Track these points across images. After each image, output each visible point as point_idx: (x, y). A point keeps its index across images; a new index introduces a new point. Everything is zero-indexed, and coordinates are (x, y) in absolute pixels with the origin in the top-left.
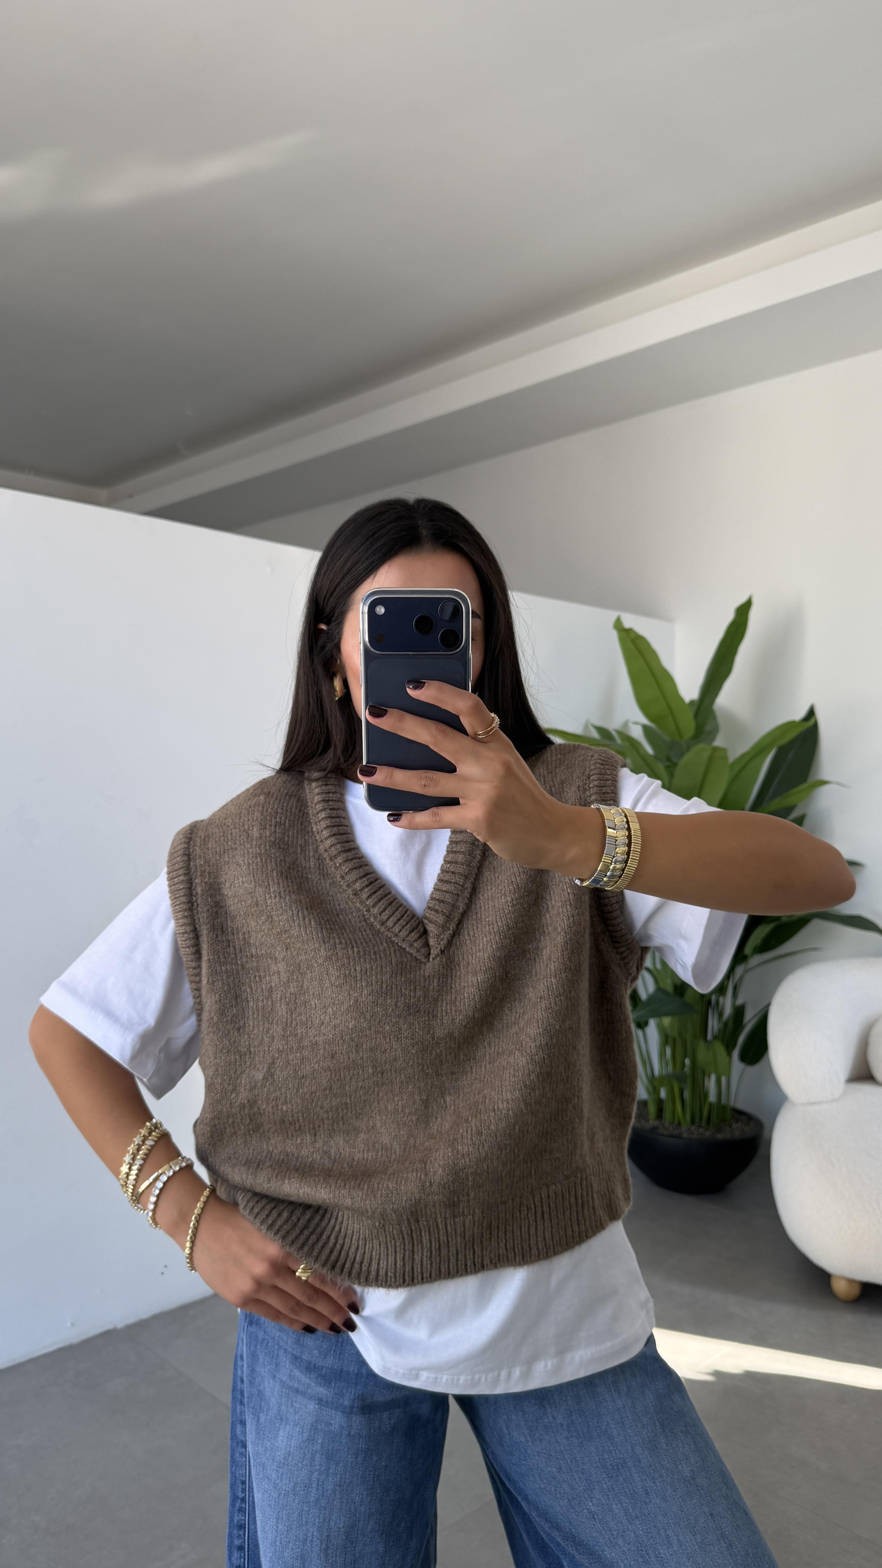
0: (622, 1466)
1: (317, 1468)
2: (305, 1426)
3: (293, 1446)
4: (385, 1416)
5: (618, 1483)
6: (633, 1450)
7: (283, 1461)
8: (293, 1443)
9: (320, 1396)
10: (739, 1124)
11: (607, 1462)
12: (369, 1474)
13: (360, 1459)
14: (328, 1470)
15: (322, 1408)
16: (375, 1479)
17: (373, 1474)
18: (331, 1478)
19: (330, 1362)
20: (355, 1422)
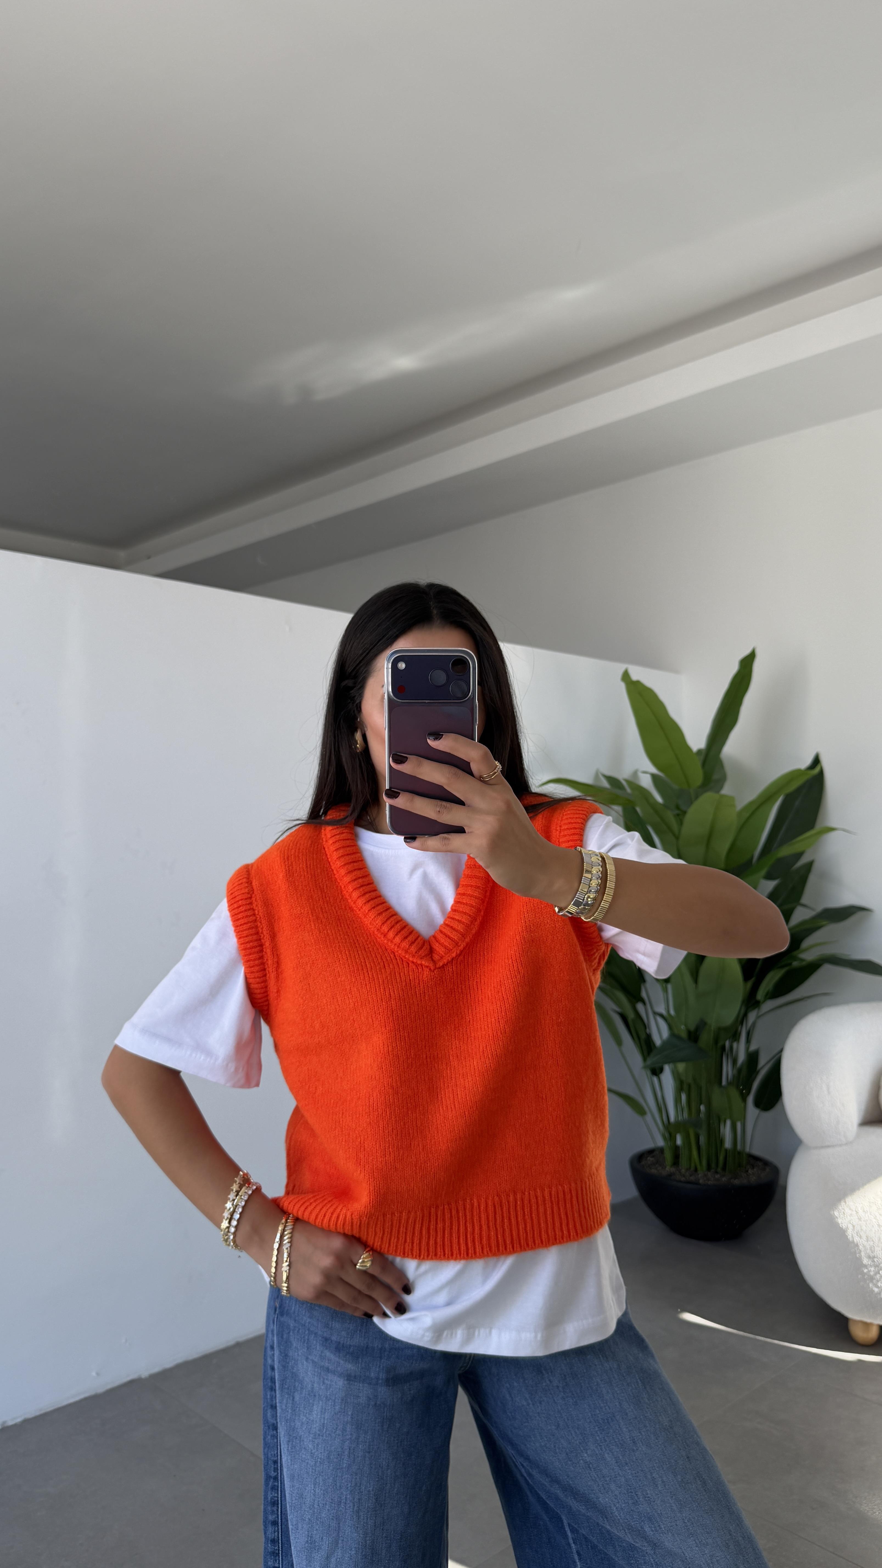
0: (612, 1419)
1: (348, 1437)
2: (337, 1400)
3: (326, 1418)
4: (406, 1387)
5: (609, 1435)
6: (620, 1404)
7: (318, 1432)
8: (327, 1416)
9: (349, 1372)
10: (755, 1170)
11: (598, 1417)
12: (394, 1440)
13: (385, 1427)
14: (358, 1439)
15: (351, 1382)
16: (399, 1444)
17: (397, 1440)
18: (360, 1446)
19: (358, 1340)
20: (381, 1392)
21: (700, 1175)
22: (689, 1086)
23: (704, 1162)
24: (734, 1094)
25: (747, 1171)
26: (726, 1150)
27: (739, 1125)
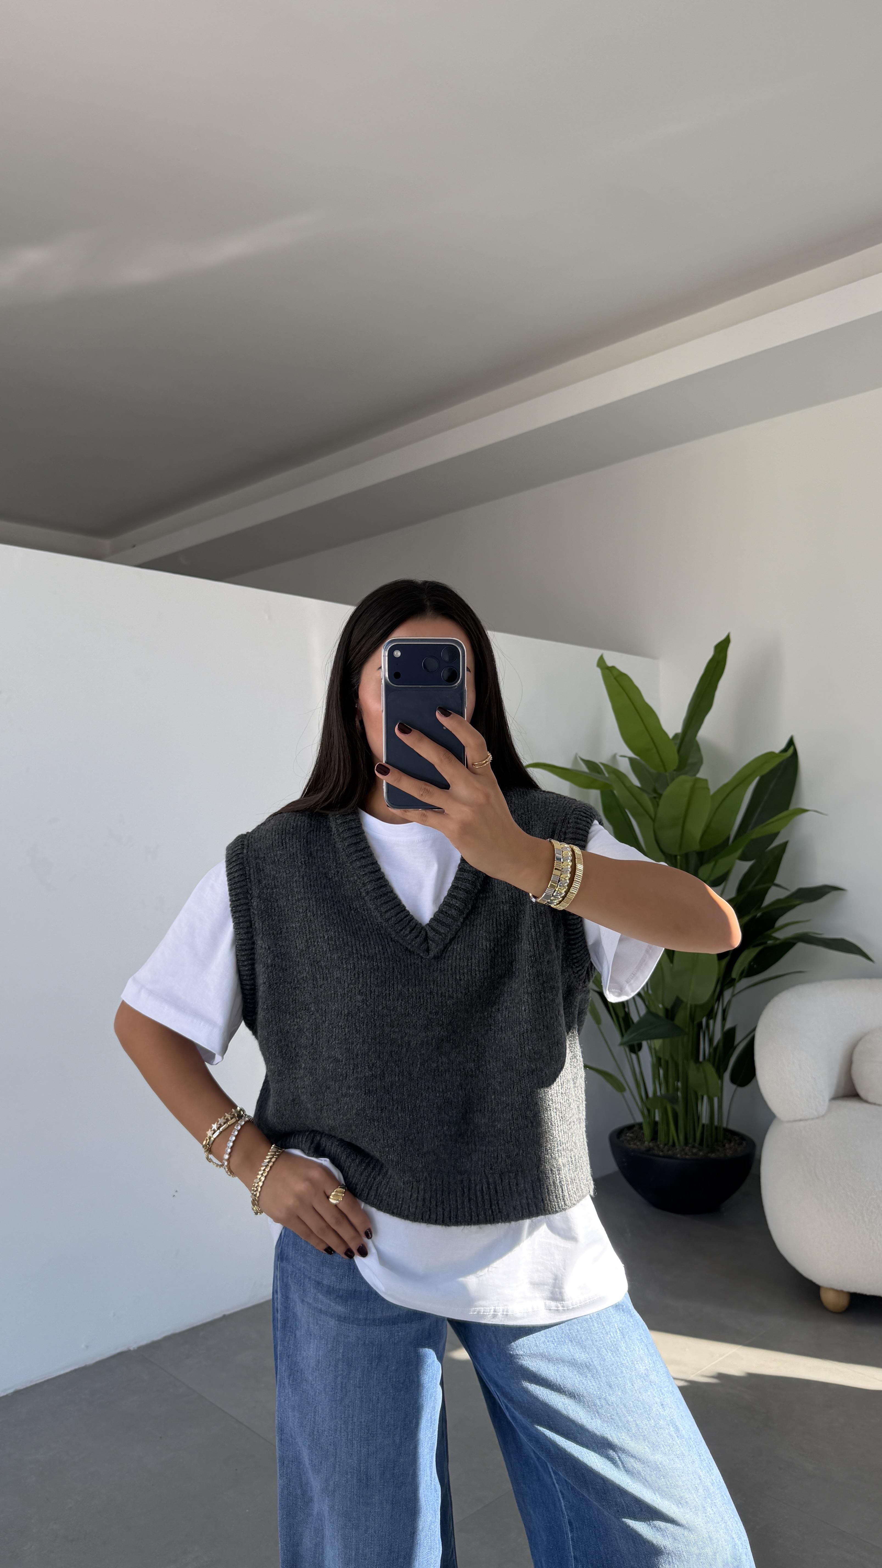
1: (340, 1373)
10: (732, 1144)
14: (349, 1375)
15: (342, 1323)
21: (678, 1150)
22: (667, 1062)
23: (682, 1137)
24: (710, 1070)
25: (724, 1146)
26: (703, 1125)
27: (716, 1100)
